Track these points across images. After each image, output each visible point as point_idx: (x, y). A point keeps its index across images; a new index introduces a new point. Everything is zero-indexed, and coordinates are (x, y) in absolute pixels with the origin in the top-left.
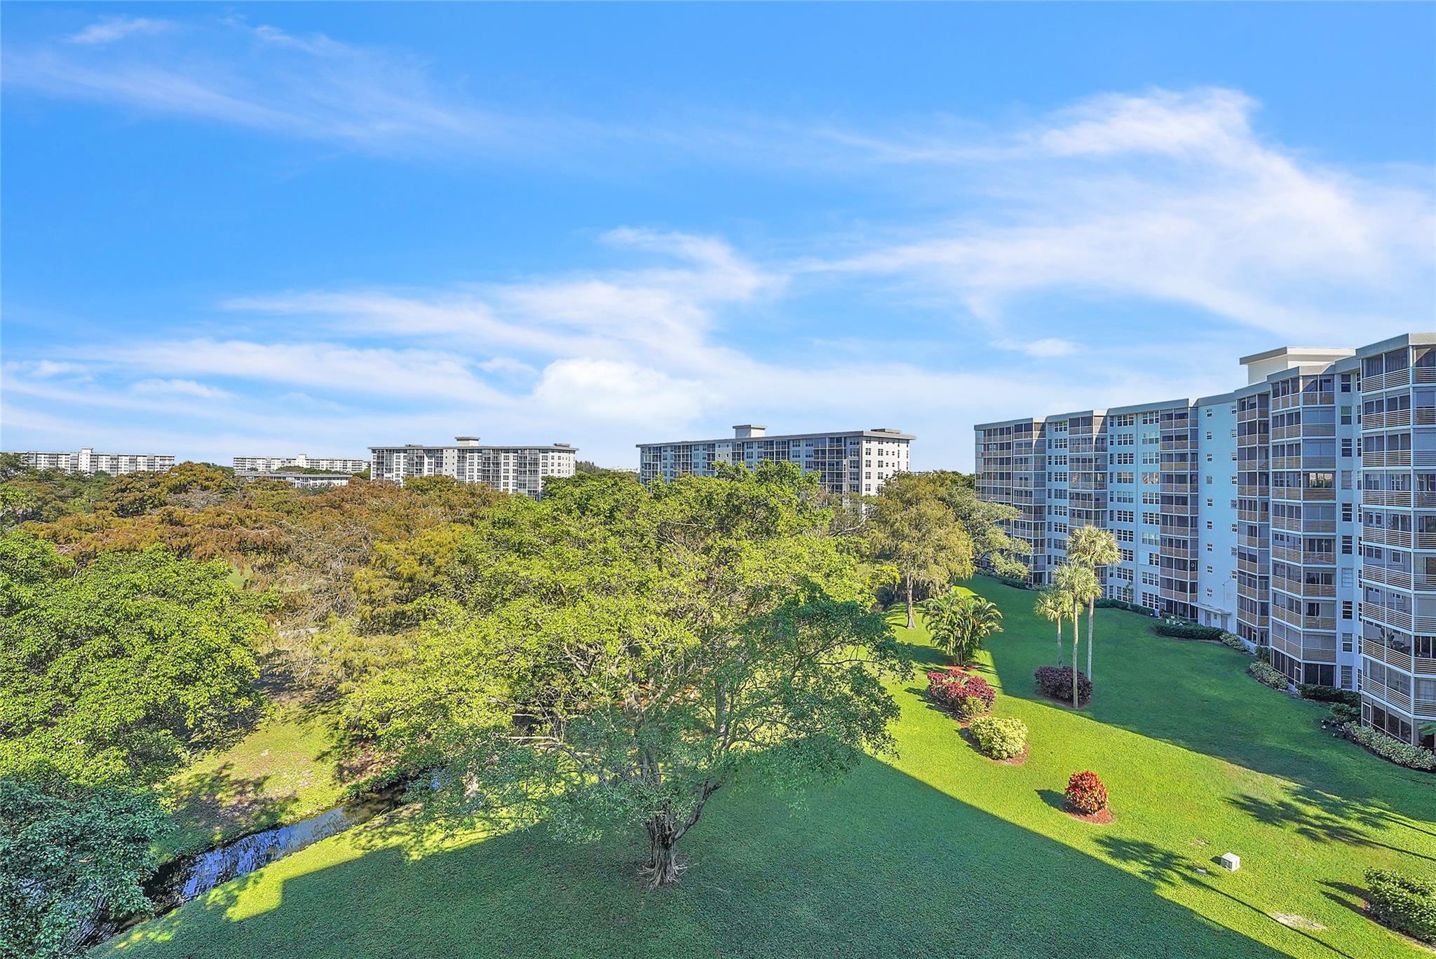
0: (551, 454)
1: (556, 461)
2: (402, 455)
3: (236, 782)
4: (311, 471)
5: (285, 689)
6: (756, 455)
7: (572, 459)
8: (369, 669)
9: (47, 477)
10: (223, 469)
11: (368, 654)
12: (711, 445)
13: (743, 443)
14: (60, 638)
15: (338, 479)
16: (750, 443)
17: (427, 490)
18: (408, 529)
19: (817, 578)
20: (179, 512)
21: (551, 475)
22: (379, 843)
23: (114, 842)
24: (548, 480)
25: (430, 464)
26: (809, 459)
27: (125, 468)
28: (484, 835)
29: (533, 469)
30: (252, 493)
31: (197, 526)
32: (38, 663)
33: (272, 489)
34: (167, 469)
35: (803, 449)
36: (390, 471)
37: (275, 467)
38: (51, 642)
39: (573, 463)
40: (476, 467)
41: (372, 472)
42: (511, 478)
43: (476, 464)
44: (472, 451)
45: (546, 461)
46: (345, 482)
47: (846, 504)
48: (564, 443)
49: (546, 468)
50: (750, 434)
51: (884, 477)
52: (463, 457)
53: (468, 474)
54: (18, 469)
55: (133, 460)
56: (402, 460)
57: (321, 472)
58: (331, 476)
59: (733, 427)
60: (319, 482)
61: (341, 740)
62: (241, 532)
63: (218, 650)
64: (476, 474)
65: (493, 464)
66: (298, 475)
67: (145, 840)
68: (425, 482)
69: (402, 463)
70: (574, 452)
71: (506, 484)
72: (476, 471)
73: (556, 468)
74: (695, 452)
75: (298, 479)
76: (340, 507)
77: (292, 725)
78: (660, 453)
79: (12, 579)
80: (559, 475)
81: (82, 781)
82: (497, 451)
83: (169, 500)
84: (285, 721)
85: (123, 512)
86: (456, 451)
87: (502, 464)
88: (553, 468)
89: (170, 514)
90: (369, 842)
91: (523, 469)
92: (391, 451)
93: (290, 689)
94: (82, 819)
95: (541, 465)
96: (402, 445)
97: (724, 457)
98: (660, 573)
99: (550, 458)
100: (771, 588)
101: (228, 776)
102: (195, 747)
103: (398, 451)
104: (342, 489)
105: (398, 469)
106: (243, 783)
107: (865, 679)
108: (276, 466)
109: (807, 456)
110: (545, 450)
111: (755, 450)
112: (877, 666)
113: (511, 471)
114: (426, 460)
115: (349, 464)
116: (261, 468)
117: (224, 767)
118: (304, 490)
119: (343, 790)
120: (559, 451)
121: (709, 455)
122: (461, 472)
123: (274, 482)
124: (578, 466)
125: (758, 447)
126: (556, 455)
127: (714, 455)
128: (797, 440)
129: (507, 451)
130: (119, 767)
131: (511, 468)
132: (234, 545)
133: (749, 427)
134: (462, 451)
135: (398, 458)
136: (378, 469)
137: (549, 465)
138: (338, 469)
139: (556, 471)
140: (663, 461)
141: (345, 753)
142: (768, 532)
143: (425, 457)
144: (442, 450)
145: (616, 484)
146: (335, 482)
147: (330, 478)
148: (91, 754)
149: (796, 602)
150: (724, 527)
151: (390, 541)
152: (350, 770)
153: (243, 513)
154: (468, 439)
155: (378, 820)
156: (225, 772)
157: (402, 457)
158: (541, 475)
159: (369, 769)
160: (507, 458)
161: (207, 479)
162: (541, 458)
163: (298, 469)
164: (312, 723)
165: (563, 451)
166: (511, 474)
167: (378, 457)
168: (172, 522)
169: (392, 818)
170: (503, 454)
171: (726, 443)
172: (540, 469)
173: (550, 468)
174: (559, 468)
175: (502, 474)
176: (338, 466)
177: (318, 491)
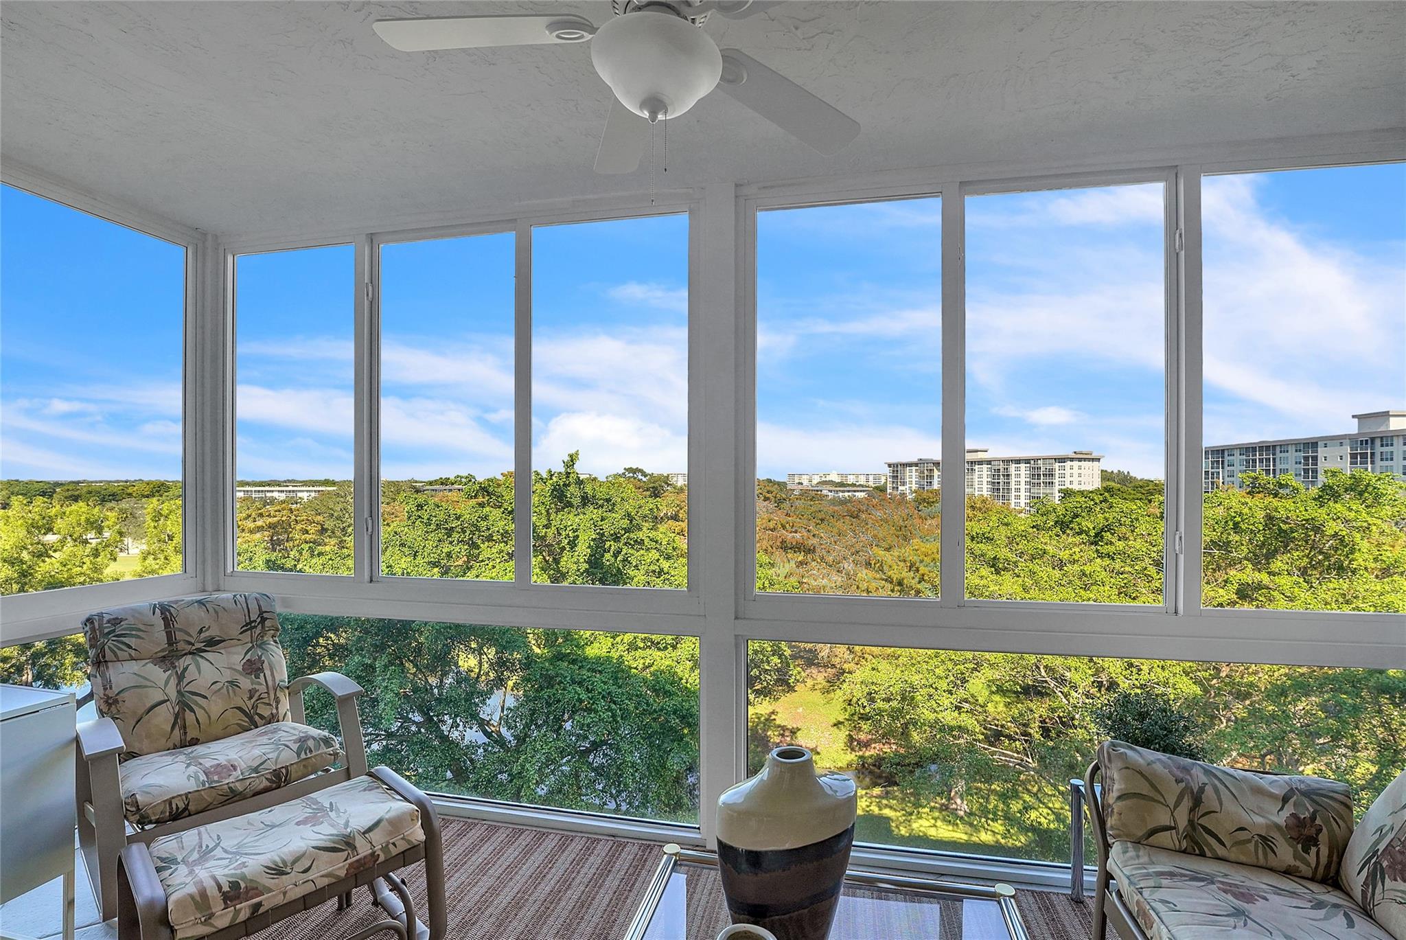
0: (1069, 463)
1: (1076, 471)
2: (914, 468)
3: (780, 725)
4: (841, 484)
7: (1097, 468)
10: (779, 484)
12: (1311, 445)
13: (1373, 440)
15: (861, 491)
16: (1388, 438)
17: (933, 502)
21: (1070, 487)
24: (1067, 494)
25: (938, 477)
29: (1048, 481)
30: (797, 503)
33: (811, 500)
36: (903, 484)
37: (815, 482)
39: (1097, 474)
40: (985, 479)
41: (888, 485)
42: (1023, 490)
43: (985, 476)
44: (980, 463)
45: (1063, 472)
46: (864, 494)
48: (1084, 450)
49: (1063, 479)
50: (1388, 425)
52: (972, 469)
53: (976, 486)
56: (914, 474)
57: (849, 485)
58: (855, 489)
60: (846, 494)
62: (783, 535)
64: (985, 486)
65: (1003, 475)
66: (831, 489)
68: (931, 495)
69: (914, 477)
70: (1099, 460)
71: (1018, 497)
72: (985, 483)
73: (1075, 479)
74: (1283, 455)
75: (831, 491)
76: (857, 517)
77: (818, 693)
78: (1223, 457)
80: (1080, 486)
82: (1007, 462)
87: (1013, 476)
88: (1072, 479)
91: (1036, 481)
92: (905, 465)
95: (1057, 476)
96: (915, 460)
97: (1335, 463)
99: (1068, 468)
102: (758, 692)
103: (910, 465)
104: (860, 501)
105: (911, 482)
108: (816, 480)
110: (1062, 460)
111: (1400, 448)
113: (1023, 483)
114: (935, 473)
115: (871, 478)
116: (805, 482)
117: (774, 712)
118: (834, 502)
119: (852, 757)
120: (1080, 460)
121: (1306, 458)
123: (811, 495)
124: (1106, 476)
126: (1075, 464)
127: (1315, 459)
129: (1018, 461)
131: (1023, 480)
132: (779, 544)
133: (1386, 415)
134: (971, 463)
135: (911, 471)
136: (893, 482)
137: (1068, 475)
138: (862, 483)
139: (1076, 483)
140: (1227, 468)
141: (854, 726)
143: (935, 470)
146: (857, 494)
147: (855, 491)
152: (858, 741)
153: (784, 519)
154: (977, 451)
155: (877, 790)
156: (773, 716)
157: (914, 471)
158: (1057, 487)
160: (1018, 469)
161: (768, 492)
162: (1057, 468)
163: (831, 483)
164: (832, 695)
165: (1085, 460)
166: (1023, 487)
167: (893, 471)
169: (888, 792)
170: (1014, 465)
171: (1339, 440)
172: (1056, 480)
173: (1068, 479)
174: (1080, 479)
175: (1013, 486)
176: (862, 481)
177: (843, 502)
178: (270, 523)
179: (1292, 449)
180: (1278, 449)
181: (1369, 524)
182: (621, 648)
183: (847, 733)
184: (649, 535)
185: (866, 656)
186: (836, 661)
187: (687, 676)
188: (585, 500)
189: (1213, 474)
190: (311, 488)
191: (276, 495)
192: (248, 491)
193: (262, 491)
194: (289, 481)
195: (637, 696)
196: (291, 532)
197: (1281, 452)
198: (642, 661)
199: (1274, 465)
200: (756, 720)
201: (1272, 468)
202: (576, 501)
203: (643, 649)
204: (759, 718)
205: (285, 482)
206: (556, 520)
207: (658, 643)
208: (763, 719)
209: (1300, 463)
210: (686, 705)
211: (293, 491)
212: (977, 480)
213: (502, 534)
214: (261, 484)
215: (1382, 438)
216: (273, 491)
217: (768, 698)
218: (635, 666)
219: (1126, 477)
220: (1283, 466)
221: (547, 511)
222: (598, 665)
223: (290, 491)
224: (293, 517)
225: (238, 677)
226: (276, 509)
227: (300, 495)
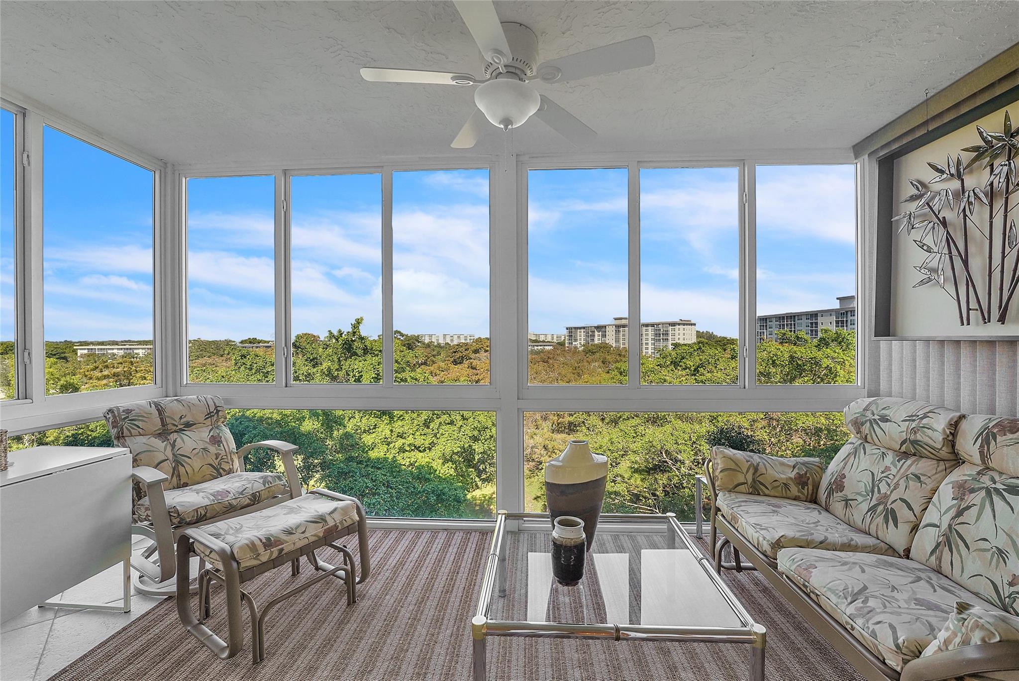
0: (678, 327)
1: (682, 332)
2: (582, 330)
4: (536, 341)
7: (693, 330)
9: (428, 346)
12: (814, 315)
13: (847, 312)
15: (549, 345)
17: (595, 352)
20: (475, 362)
21: (678, 342)
24: (676, 346)
25: (599, 335)
27: (455, 343)
29: (665, 338)
31: (482, 370)
34: (472, 341)
36: (576, 340)
39: (694, 333)
41: (566, 341)
44: (624, 326)
45: (674, 332)
46: (551, 347)
48: (687, 319)
49: (674, 337)
52: (618, 331)
53: (621, 342)
54: (419, 342)
55: (459, 337)
56: (582, 334)
57: (541, 342)
58: (545, 344)
59: (837, 299)
60: (539, 347)
66: (530, 344)
68: (594, 348)
69: (582, 336)
70: (695, 324)
71: (647, 349)
73: (681, 337)
74: (799, 321)
75: (530, 346)
76: (547, 362)
78: (766, 323)
80: (684, 341)
83: (472, 357)
85: (455, 362)
86: (614, 327)
87: (644, 335)
88: (679, 337)
89: (471, 364)
91: (658, 338)
92: (576, 328)
95: (670, 335)
96: (583, 325)
97: (828, 325)
99: (677, 329)
102: (484, 480)
103: (580, 328)
104: (549, 352)
105: (580, 339)
110: (673, 324)
113: (650, 340)
114: (596, 333)
115: (555, 337)
118: (532, 353)
120: (684, 325)
121: (812, 323)
122: (617, 341)
124: (699, 334)
126: (681, 327)
127: (816, 323)
129: (648, 325)
131: (650, 337)
134: (618, 326)
135: (580, 332)
136: (569, 339)
137: (676, 335)
138: (549, 340)
139: (681, 339)
140: (768, 330)
143: (596, 331)
144: (605, 327)
146: (546, 347)
147: (545, 346)
154: (622, 319)
157: (582, 332)
158: (670, 342)
160: (647, 330)
162: (671, 330)
165: (687, 324)
166: (650, 342)
167: (569, 332)
168: (474, 368)
170: (644, 328)
171: (829, 312)
172: (670, 338)
173: (677, 337)
174: (684, 337)
175: (644, 342)
176: (549, 339)
177: (538, 353)
179: (804, 318)
180: (796, 318)
181: (844, 360)
182: (393, 451)
184: (411, 375)
185: (556, 451)
187: (440, 469)
188: (367, 351)
189: (760, 333)
190: (145, 347)
191: (115, 351)
192: (92, 349)
193: (104, 349)
194: (126, 341)
195: (407, 482)
196: (132, 379)
197: (798, 320)
198: (408, 460)
199: (794, 328)
201: (793, 329)
203: (410, 452)
205: (122, 342)
207: (419, 447)
209: (808, 326)
210: (441, 487)
211: (130, 349)
212: (621, 337)
214: (102, 343)
215: (851, 311)
216: (113, 349)
218: (404, 463)
219: (711, 335)
220: (799, 328)
221: (339, 360)
222: (378, 464)
223: (127, 349)
225: (207, 445)
226: (118, 362)
227: (135, 351)
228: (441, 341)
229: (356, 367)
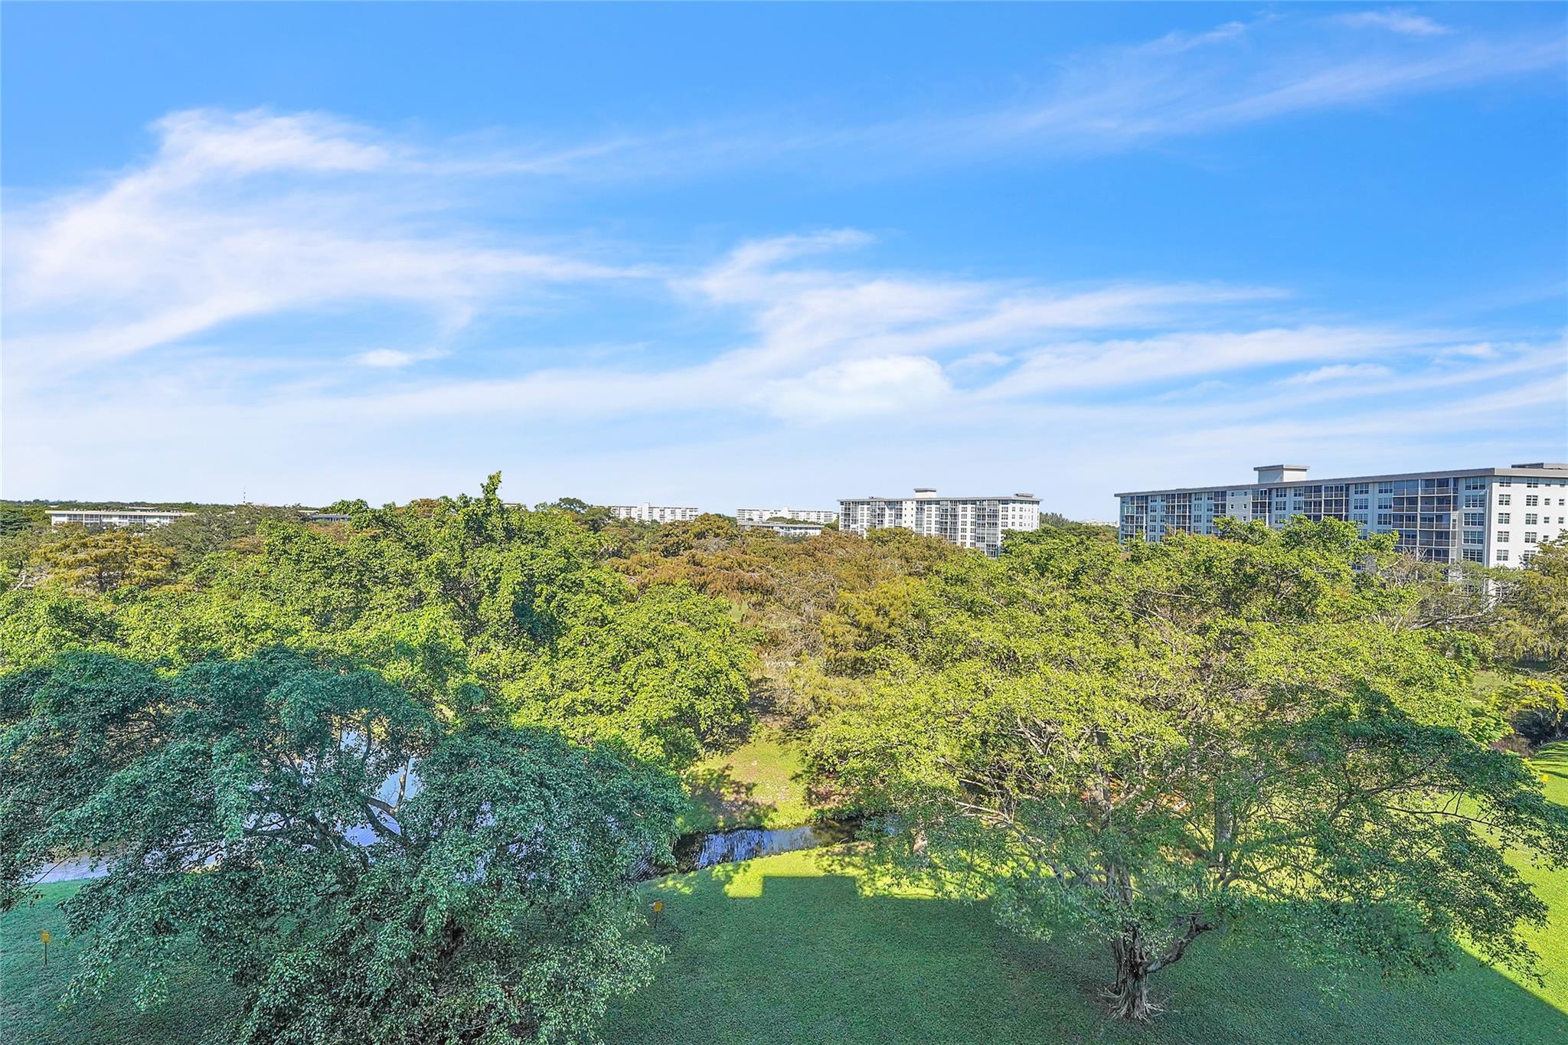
0: (1011, 506)
1: (1017, 513)
2: (866, 507)
3: (734, 782)
4: (792, 521)
5: (769, 712)
6: (1290, 505)
7: (1035, 511)
8: (833, 707)
9: (624, 524)
10: (729, 519)
11: (832, 694)
12: (1220, 493)
13: (1270, 490)
14: (627, 647)
15: (814, 528)
16: (1282, 489)
17: (887, 541)
18: (868, 580)
19: (1386, 686)
20: (699, 554)
21: (1012, 528)
22: (838, 870)
23: (655, 807)
24: (1009, 534)
25: (891, 515)
26: (1383, 511)
27: (668, 519)
28: (931, 893)
29: (992, 521)
30: (749, 539)
31: (711, 567)
32: (616, 663)
33: (763, 537)
34: (693, 518)
35: (1374, 497)
36: (855, 522)
37: (765, 518)
38: (623, 650)
39: (1036, 515)
40: (933, 519)
41: (840, 523)
42: (969, 530)
43: (933, 516)
44: (929, 502)
45: (1006, 513)
46: (818, 532)
47: (1456, 578)
48: (1025, 492)
49: (1006, 520)
50: (1282, 478)
51: (1539, 538)
52: (921, 509)
53: (926, 526)
54: (610, 518)
55: (673, 512)
56: (866, 512)
57: (800, 522)
58: (807, 526)
59: (1255, 469)
60: (798, 531)
61: (810, 766)
62: (739, 574)
63: (721, 672)
64: (933, 526)
65: (951, 515)
66: (782, 525)
67: (672, 811)
68: (885, 534)
69: (865, 515)
70: (1038, 502)
71: (964, 537)
72: (933, 523)
73: (1017, 521)
74: (1197, 502)
75: (782, 528)
76: (813, 555)
77: (774, 744)
78: (1147, 503)
79: (603, 600)
80: (1021, 528)
81: (639, 757)
82: (955, 502)
83: (694, 544)
84: (769, 740)
85: (667, 553)
86: (915, 502)
87: (960, 517)
88: (1014, 520)
89: (693, 557)
90: (830, 866)
91: (981, 522)
92: (856, 503)
93: (773, 713)
94: (638, 784)
95: (1000, 517)
96: (866, 498)
97: (1240, 513)
98: (1135, 651)
99: (1010, 509)
100: (1301, 689)
101: (729, 775)
102: (708, 746)
103: (863, 503)
104: (815, 538)
105: (862, 521)
106: (739, 785)
107: (1472, 847)
108: (767, 516)
109: (1380, 507)
110: (1005, 502)
111: (1290, 499)
112: (1498, 832)
113: (969, 524)
114: (887, 512)
115: (822, 515)
116: (756, 518)
117: (727, 768)
118: (787, 539)
119: (810, 811)
120: (1021, 502)
121: (1216, 506)
122: (919, 523)
123: (764, 532)
124: (1043, 518)
125: (1295, 495)
126: (1018, 506)
127: (1223, 506)
128: (1362, 485)
129: (965, 502)
130: (659, 752)
131: (969, 520)
132: (735, 584)
133: (1280, 469)
134: (921, 502)
135: (863, 509)
136: (845, 520)
137: (1010, 517)
138: (814, 520)
139: (1017, 524)
140: (1150, 514)
141: (813, 779)
142: (1301, 613)
143: (886, 508)
144: (901, 502)
145: (1082, 542)
146: (808, 531)
147: (807, 528)
148: (643, 738)
149: (1345, 715)
150: (1231, 601)
151: (852, 590)
152: (817, 795)
153: (741, 557)
154: (926, 491)
155: (838, 848)
156: (727, 772)
157: (866, 509)
158: (1000, 528)
159: (832, 798)
160: (965, 510)
161: (718, 528)
162: (1001, 510)
163: (782, 519)
164: (788, 746)
165: (1026, 502)
166: (969, 527)
167: (845, 509)
168: (696, 564)
169: (849, 849)
170: (961, 506)
171: (1243, 489)
172: (1000, 521)
173: (1010, 521)
174: (1021, 520)
175: (960, 527)
176: (813, 518)
177: (797, 540)
178: (96, 556)
179: (1205, 497)
180: (1193, 496)
183: (806, 786)
184: (591, 575)
186: (794, 709)
188: (510, 534)
189: (1137, 519)
190: (166, 514)
191: (115, 520)
192: (75, 515)
193: (97, 516)
194: (137, 504)
197: (1195, 499)
199: (1190, 512)
200: (709, 777)
201: (1188, 514)
202: (499, 534)
203: (584, 714)
204: (712, 775)
205: (131, 504)
206: (474, 557)
207: (601, 706)
208: (715, 775)
209: (1211, 510)
211: (140, 517)
212: (926, 519)
213: (402, 576)
215: (1277, 489)
216: (111, 516)
217: (719, 752)
219: (1058, 519)
220: (1197, 513)
223: (135, 517)
224: (131, 549)
227: (148, 521)
228: (646, 517)
229: (489, 562)
